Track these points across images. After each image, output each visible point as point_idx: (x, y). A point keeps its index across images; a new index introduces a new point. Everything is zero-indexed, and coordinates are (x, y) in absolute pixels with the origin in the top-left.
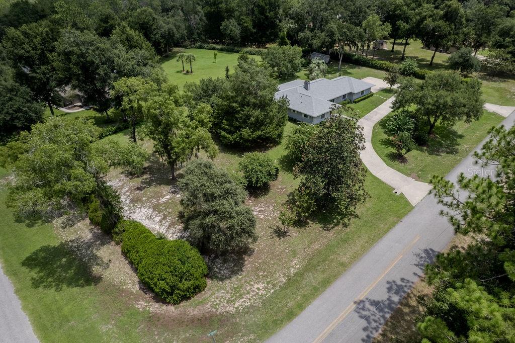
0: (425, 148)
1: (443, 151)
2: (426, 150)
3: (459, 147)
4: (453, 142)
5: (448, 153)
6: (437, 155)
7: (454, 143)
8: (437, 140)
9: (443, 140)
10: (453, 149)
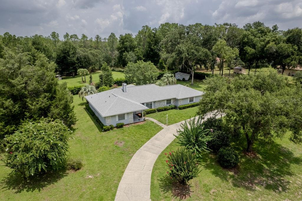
0: (231, 173)
1: (260, 184)
2: (232, 177)
3: (291, 179)
4: (282, 167)
5: (268, 187)
6: (247, 188)
7: (284, 170)
8: (257, 161)
9: (266, 164)
10: (280, 180)
